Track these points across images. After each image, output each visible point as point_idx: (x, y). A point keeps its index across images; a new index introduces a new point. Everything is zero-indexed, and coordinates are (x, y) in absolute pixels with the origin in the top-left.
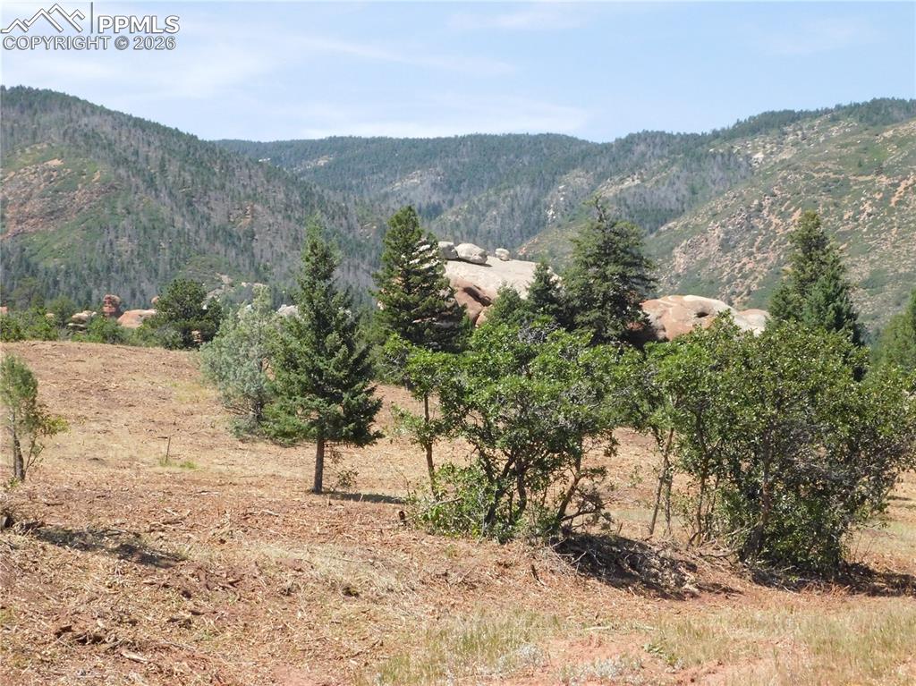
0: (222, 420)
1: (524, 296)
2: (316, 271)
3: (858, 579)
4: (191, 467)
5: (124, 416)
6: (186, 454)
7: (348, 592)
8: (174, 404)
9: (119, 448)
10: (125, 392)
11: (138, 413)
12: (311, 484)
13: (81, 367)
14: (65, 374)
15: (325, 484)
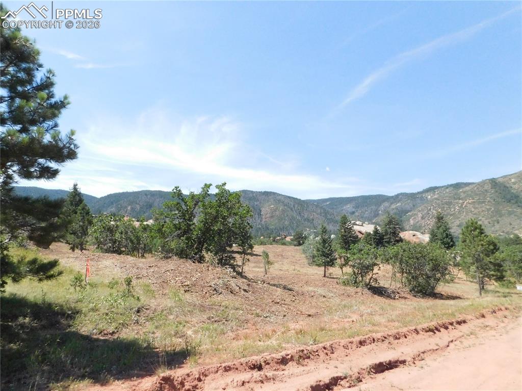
0: (306, 261)
1: (372, 233)
2: (323, 231)
3: (440, 296)
4: (299, 271)
5: (285, 261)
6: (298, 269)
7: (324, 297)
8: (296, 258)
9: (285, 267)
10: (286, 256)
11: (289, 260)
12: (323, 276)
13: (277, 250)
14: (274, 252)
15: (326, 275)
